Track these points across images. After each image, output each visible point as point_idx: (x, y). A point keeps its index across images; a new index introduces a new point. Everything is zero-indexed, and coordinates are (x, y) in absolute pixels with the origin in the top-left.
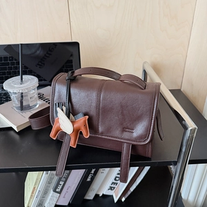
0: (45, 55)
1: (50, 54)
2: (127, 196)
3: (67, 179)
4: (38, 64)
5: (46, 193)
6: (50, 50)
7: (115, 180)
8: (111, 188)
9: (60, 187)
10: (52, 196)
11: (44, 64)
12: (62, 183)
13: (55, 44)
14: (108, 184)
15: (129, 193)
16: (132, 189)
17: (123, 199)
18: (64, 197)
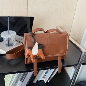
0: (15, 22)
1: (18, 22)
2: (50, 80)
3: (26, 75)
4: (12, 26)
5: (17, 82)
6: (17, 20)
7: (45, 74)
8: (44, 77)
9: (23, 79)
10: (19, 83)
11: (15, 26)
12: (24, 77)
13: (20, 17)
14: (43, 76)
15: (51, 78)
16: (52, 77)
17: (48, 81)
18: (24, 83)
